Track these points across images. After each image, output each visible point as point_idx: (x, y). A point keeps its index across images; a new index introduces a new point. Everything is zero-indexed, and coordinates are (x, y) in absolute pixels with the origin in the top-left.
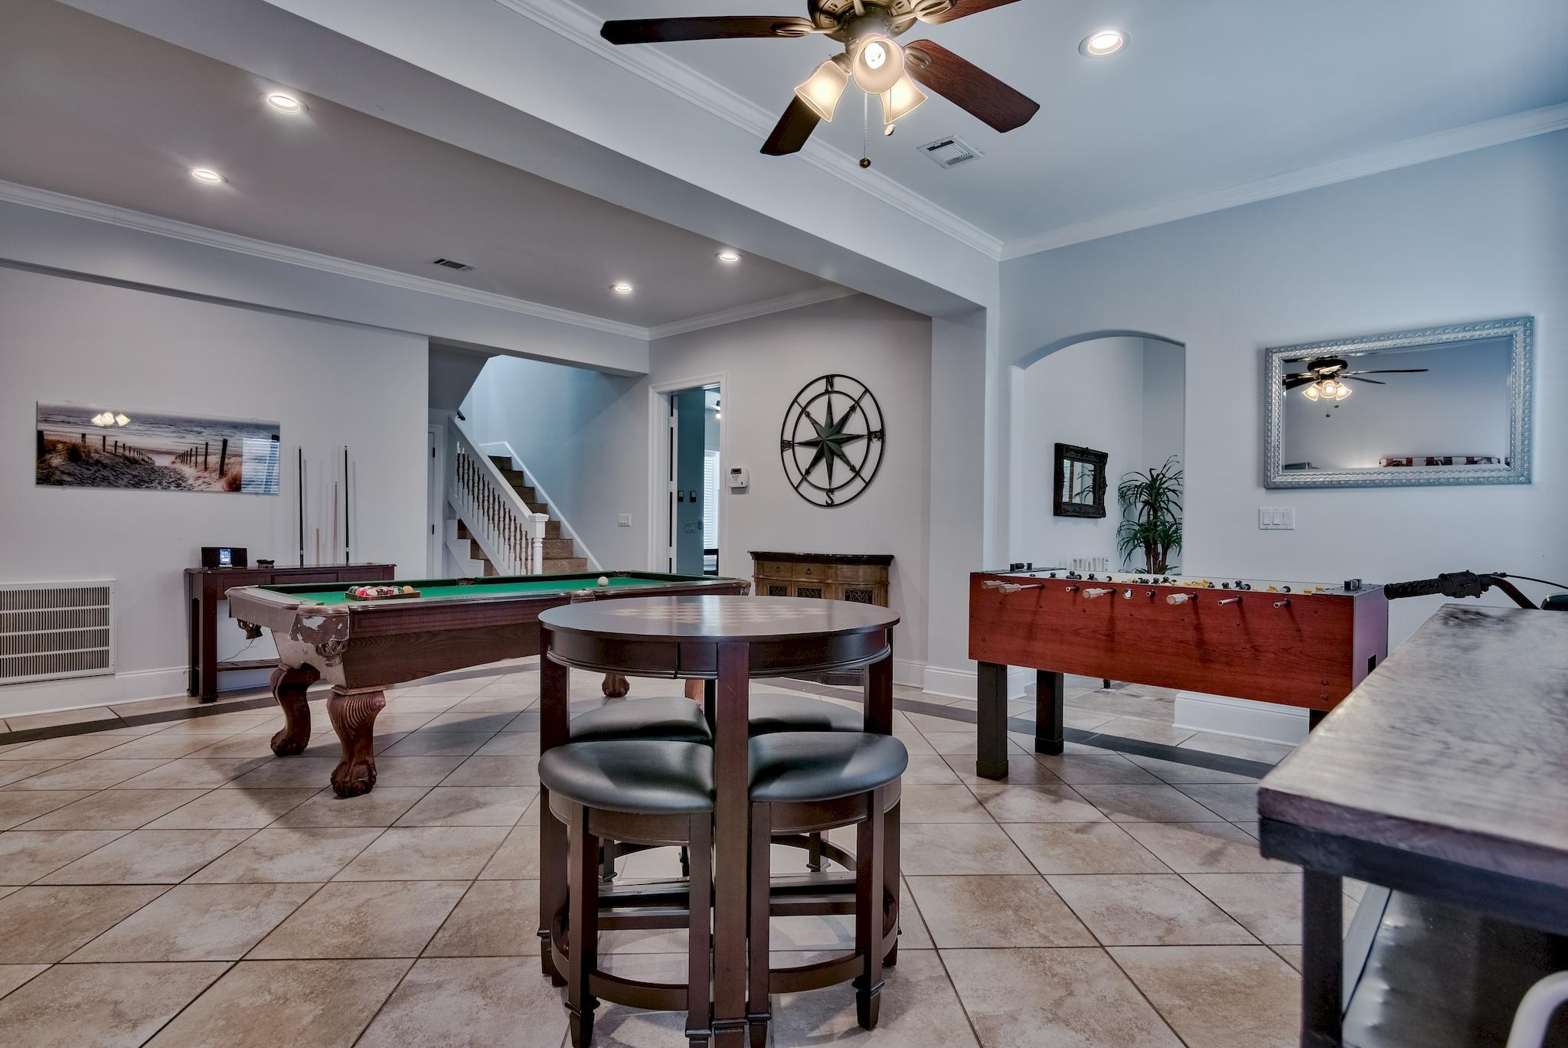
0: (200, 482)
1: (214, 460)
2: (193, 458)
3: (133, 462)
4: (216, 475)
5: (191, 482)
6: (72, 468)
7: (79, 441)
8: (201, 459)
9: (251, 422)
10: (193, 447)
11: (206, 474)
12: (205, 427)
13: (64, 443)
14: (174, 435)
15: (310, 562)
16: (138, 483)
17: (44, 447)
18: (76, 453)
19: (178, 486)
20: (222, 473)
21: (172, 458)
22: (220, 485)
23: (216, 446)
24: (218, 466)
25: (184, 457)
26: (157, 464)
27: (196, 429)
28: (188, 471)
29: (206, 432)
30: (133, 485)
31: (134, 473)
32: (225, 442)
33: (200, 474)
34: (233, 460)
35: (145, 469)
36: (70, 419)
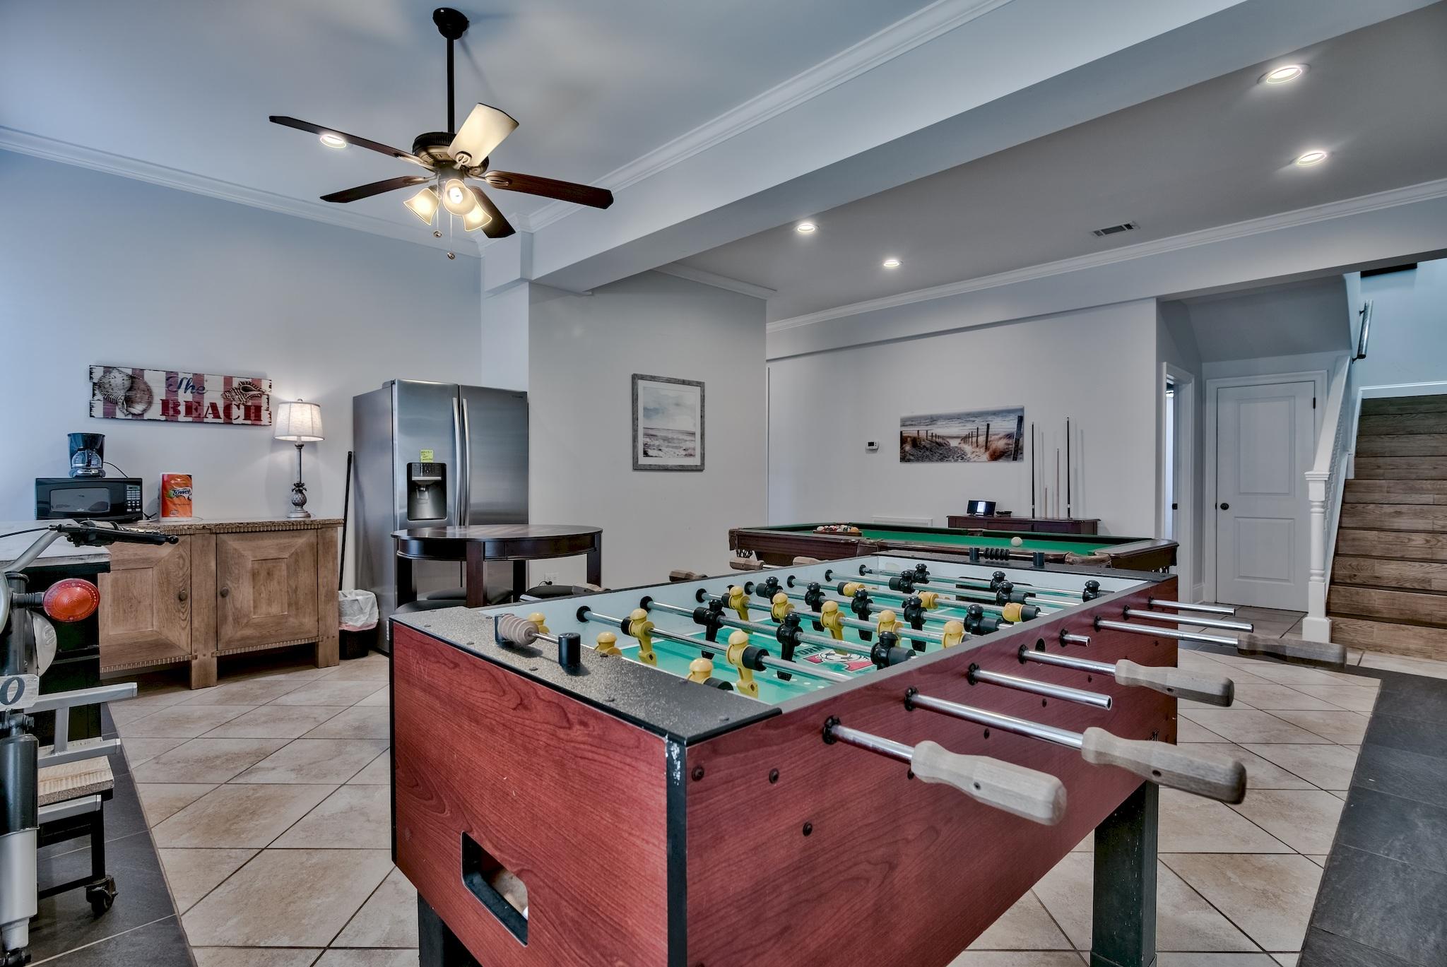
0: (974, 455)
1: (982, 439)
2: (970, 439)
3: (939, 444)
4: (983, 450)
5: (969, 456)
6: (914, 451)
7: (916, 435)
8: (974, 439)
9: (1004, 408)
10: (970, 431)
11: (977, 450)
12: (976, 417)
13: (910, 437)
14: (960, 425)
15: (1039, 516)
16: (943, 458)
17: (903, 440)
18: (915, 442)
19: (963, 458)
20: (987, 448)
21: (959, 440)
22: (986, 456)
23: (983, 429)
24: (984, 444)
25: (965, 439)
26: (952, 445)
27: (971, 419)
28: (968, 448)
29: (977, 420)
30: (940, 460)
31: (941, 452)
32: (988, 425)
33: (974, 450)
34: (993, 437)
35: (946, 449)
36: (913, 423)
